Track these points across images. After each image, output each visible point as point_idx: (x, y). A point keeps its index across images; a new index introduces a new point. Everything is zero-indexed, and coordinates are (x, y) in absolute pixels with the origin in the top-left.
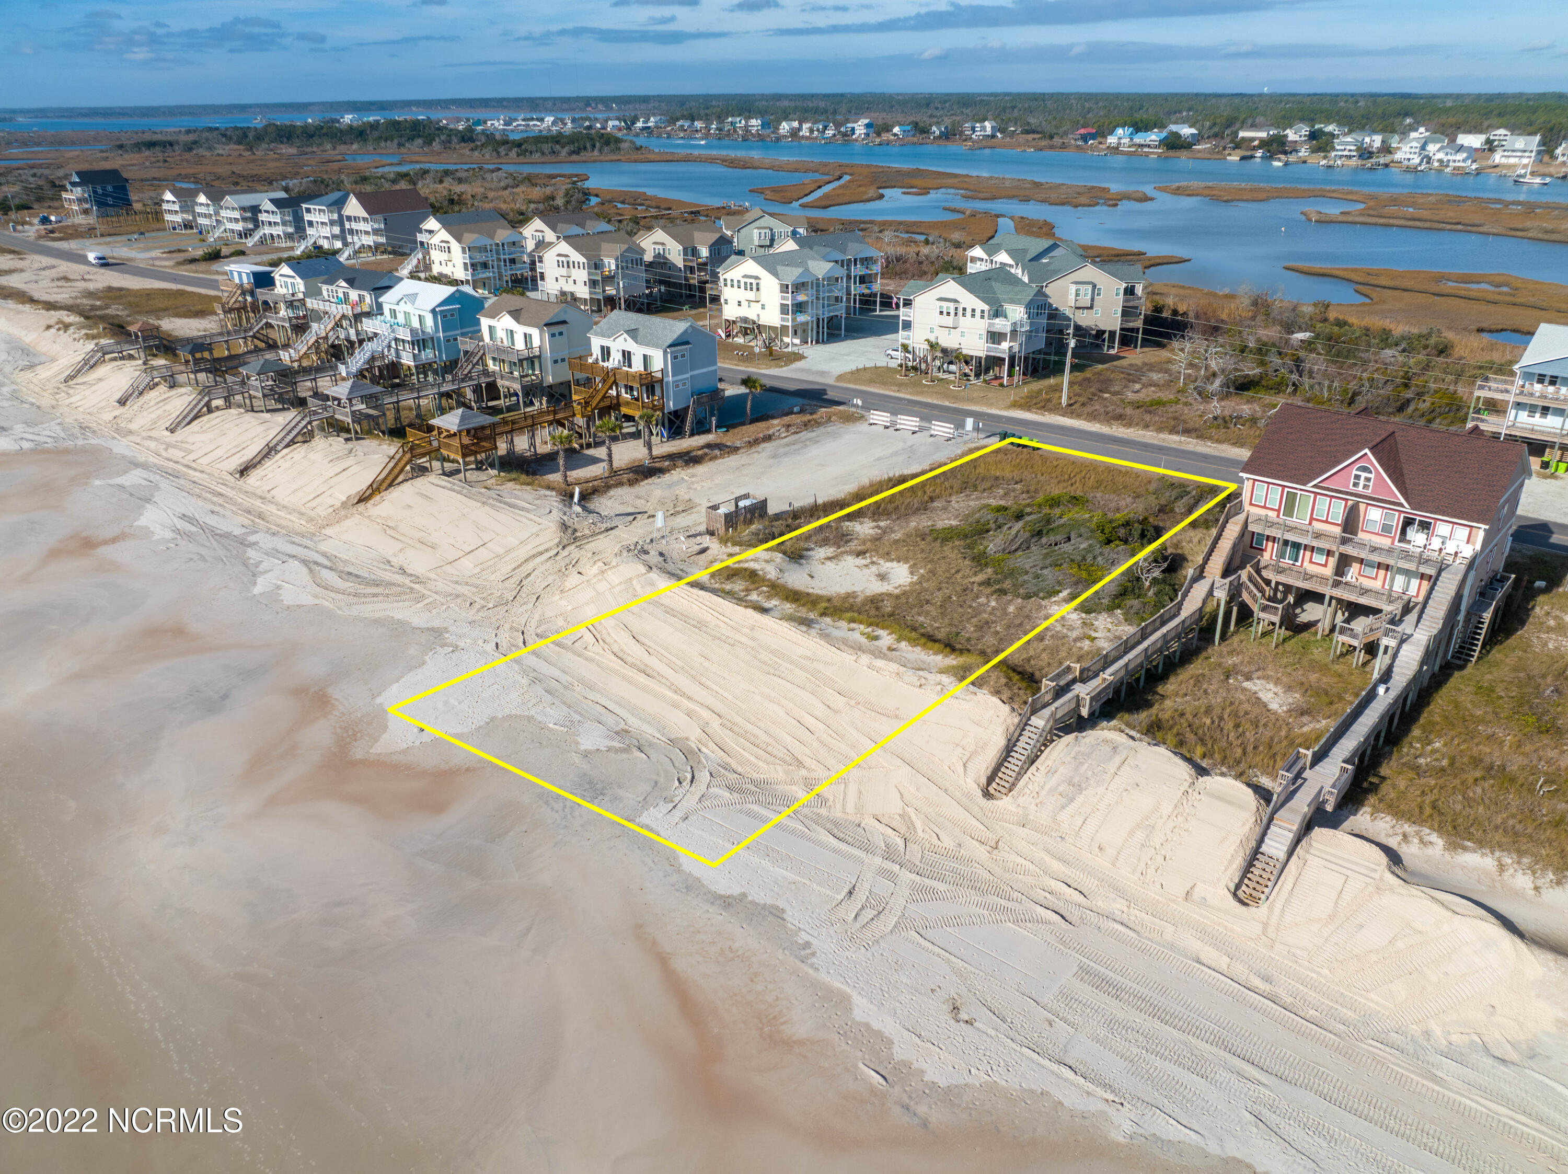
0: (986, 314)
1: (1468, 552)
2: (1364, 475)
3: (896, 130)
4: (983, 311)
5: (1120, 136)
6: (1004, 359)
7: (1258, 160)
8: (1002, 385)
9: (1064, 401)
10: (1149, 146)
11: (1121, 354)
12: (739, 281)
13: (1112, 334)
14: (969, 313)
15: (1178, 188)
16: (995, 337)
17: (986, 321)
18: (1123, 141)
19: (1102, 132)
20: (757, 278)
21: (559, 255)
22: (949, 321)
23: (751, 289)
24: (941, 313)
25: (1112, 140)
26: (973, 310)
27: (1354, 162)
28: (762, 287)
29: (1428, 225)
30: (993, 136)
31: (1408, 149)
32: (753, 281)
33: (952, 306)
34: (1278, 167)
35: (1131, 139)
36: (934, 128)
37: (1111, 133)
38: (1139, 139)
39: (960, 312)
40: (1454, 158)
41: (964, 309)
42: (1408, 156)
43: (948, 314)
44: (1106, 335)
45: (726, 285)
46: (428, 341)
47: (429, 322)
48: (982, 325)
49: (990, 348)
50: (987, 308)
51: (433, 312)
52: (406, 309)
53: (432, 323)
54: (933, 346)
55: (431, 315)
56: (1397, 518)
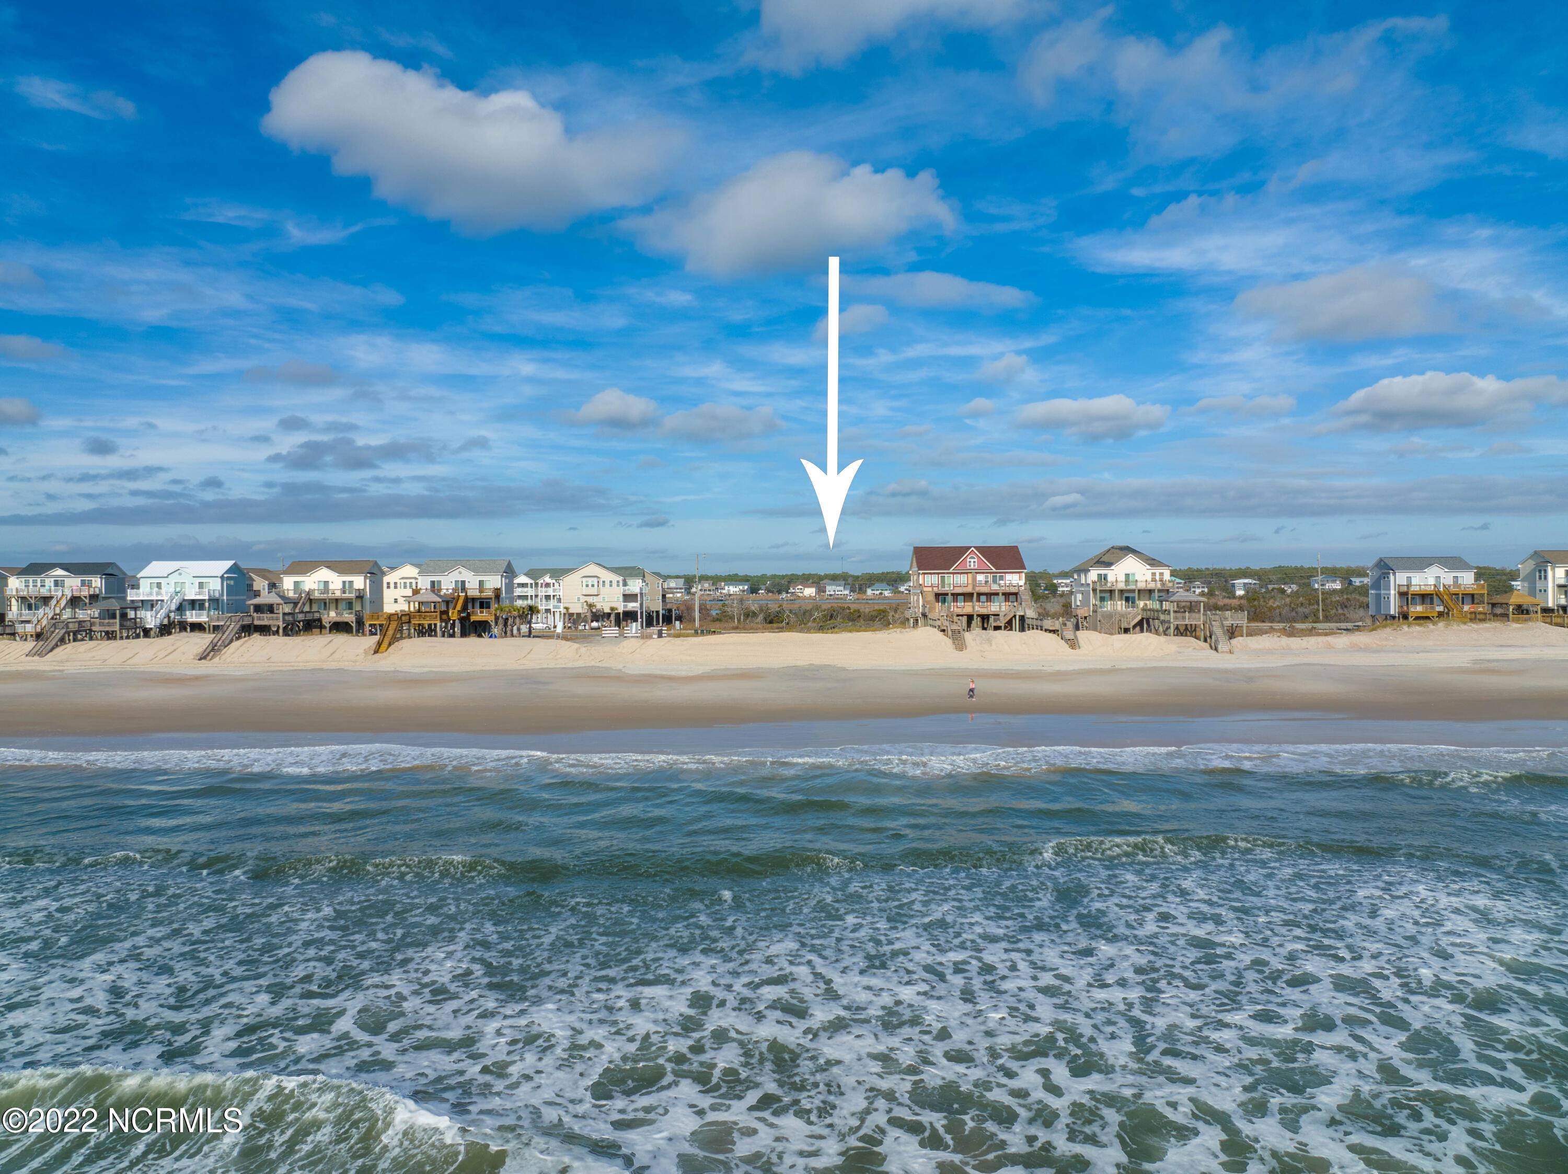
0: (620, 584)
1: (1021, 583)
2: (972, 560)
4: (618, 582)
13: (658, 613)
14: (607, 584)
16: (627, 598)
17: (621, 588)
22: (594, 590)
24: (587, 586)
26: (611, 582)
33: (595, 580)
39: (601, 584)
41: (604, 582)
43: (593, 586)
46: (215, 602)
47: (215, 586)
48: (619, 591)
49: (625, 606)
50: (621, 579)
51: (222, 577)
52: (181, 580)
53: (219, 588)
54: (590, 606)
55: (219, 580)
56: (990, 577)
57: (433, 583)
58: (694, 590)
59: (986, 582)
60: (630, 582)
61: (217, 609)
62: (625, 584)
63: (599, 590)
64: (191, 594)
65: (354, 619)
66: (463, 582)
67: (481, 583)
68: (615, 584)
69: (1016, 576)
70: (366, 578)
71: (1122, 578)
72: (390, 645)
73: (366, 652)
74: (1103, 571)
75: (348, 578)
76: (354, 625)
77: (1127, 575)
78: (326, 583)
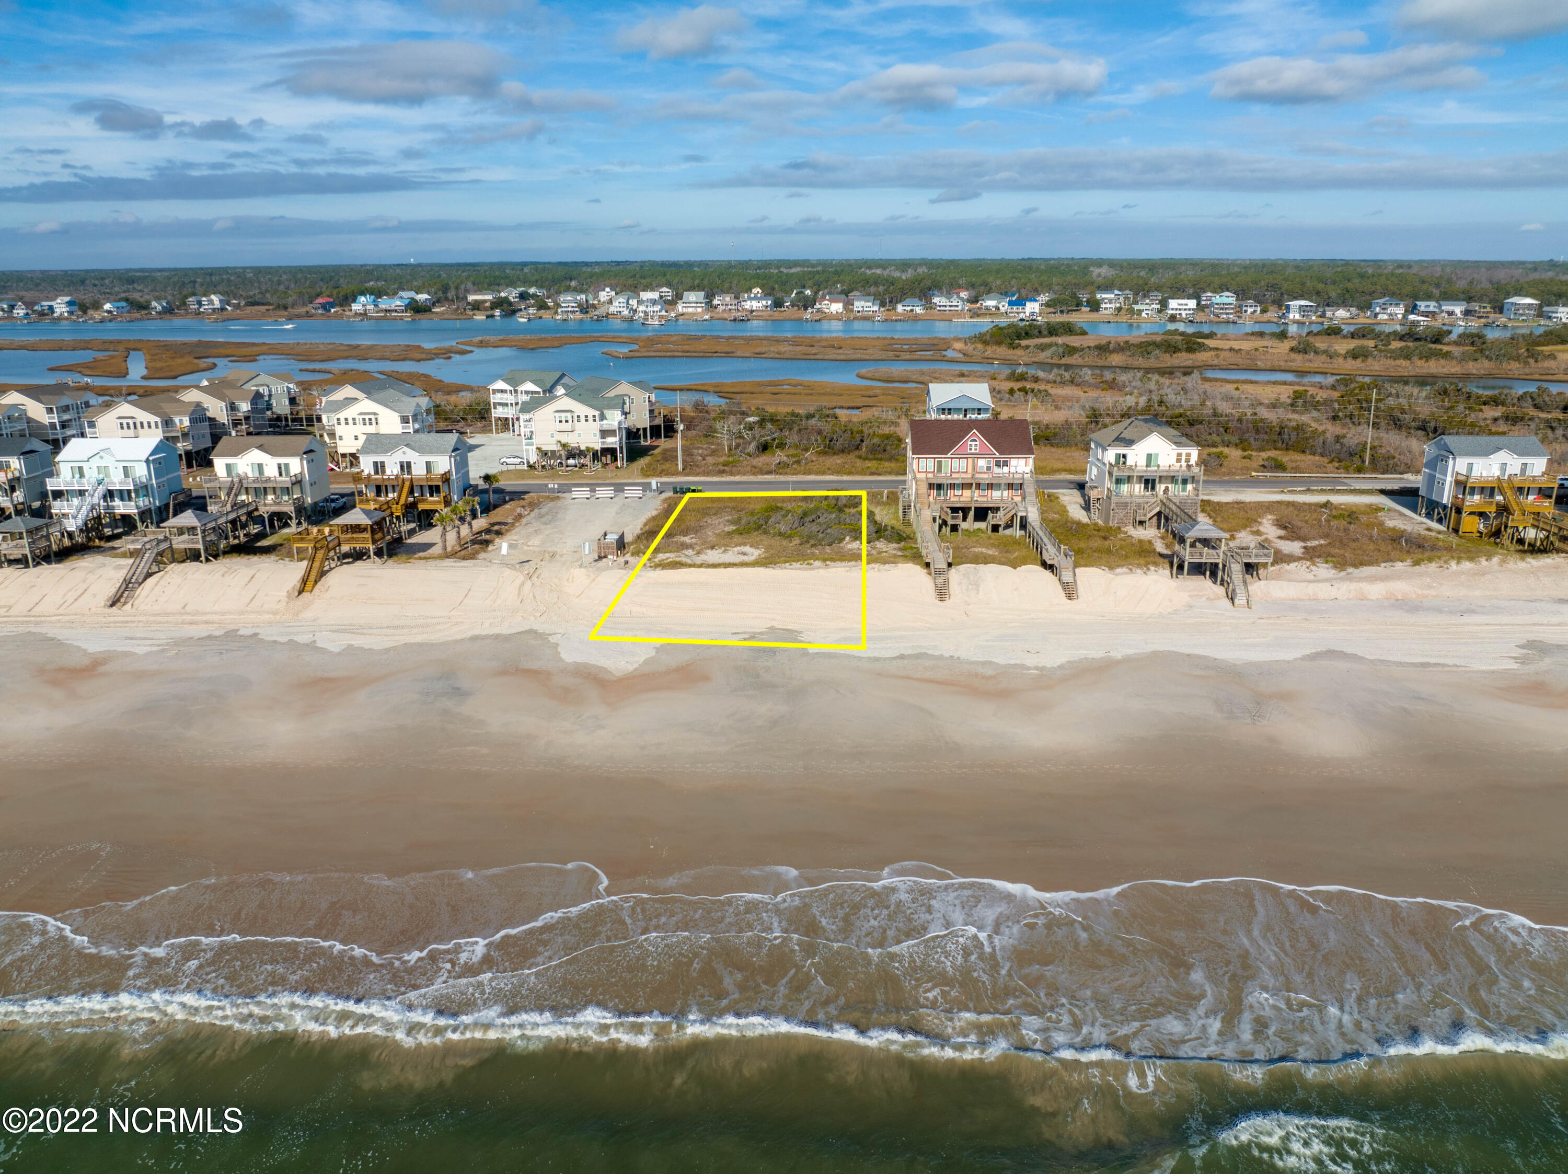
0: (597, 418)
1: (1028, 469)
2: (974, 443)
3: (107, 306)
4: (594, 416)
5: (362, 304)
6: (616, 449)
7: (498, 318)
8: (617, 468)
9: (680, 467)
10: (396, 311)
11: (655, 444)
12: (354, 419)
13: (645, 429)
14: (583, 419)
15: (481, 342)
16: (604, 433)
17: (598, 423)
18: (368, 307)
19: (348, 299)
20: (375, 414)
21: (120, 418)
22: (568, 426)
23: (371, 424)
24: (561, 421)
25: (356, 307)
26: (586, 416)
27: (579, 316)
28: (379, 421)
29: (701, 354)
30: (223, 309)
31: (617, 304)
32: (372, 417)
33: (569, 415)
34: (524, 323)
35: (376, 306)
36: (154, 304)
37: (354, 301)
38: (385, 303)
39: (575, 419)
40: (651, 309)
41: (578, 417)
42: (619, 309)
43: (567, 421)
44: (641, 432)
45: (339, 423)
46: (143, 489)
47: (141, 472)
48: (596, 427)
49: (603, 443)
50: (597, 413)
51: (147, 461)
52: (103, 463)
53: (146, 472)
54: (564, 446)
55: (145, 465)
56: (993, 462)
57: (375, 464)
58: (716, 302)
59: (989, 468)
60: (608, 413)
61: (147, 495)
62: (603, 417)
63: (573, 426)
64: (117, 481)
65: (292, 509)
66: (409, 464)
67: (428, 465)
68: (590, 418)
69: (1022, 462)
70: (301, 460)
71: (1142, 462)
72: (316, 582)
73: (289, 596)
74: (1122, 451)
75: (283, 460)
76: (293, 515)
77: (1149, 456)
78: (260, 466)
